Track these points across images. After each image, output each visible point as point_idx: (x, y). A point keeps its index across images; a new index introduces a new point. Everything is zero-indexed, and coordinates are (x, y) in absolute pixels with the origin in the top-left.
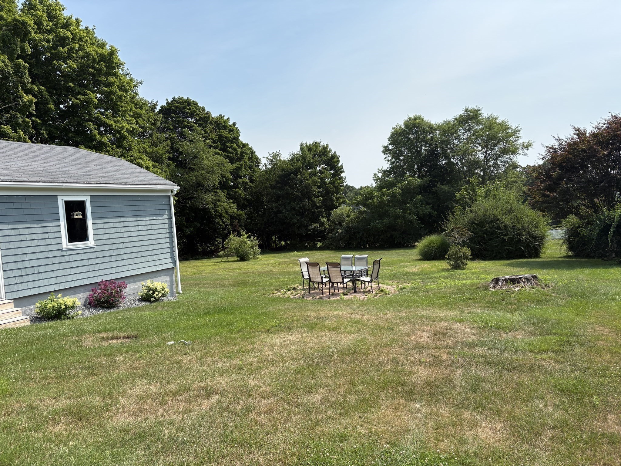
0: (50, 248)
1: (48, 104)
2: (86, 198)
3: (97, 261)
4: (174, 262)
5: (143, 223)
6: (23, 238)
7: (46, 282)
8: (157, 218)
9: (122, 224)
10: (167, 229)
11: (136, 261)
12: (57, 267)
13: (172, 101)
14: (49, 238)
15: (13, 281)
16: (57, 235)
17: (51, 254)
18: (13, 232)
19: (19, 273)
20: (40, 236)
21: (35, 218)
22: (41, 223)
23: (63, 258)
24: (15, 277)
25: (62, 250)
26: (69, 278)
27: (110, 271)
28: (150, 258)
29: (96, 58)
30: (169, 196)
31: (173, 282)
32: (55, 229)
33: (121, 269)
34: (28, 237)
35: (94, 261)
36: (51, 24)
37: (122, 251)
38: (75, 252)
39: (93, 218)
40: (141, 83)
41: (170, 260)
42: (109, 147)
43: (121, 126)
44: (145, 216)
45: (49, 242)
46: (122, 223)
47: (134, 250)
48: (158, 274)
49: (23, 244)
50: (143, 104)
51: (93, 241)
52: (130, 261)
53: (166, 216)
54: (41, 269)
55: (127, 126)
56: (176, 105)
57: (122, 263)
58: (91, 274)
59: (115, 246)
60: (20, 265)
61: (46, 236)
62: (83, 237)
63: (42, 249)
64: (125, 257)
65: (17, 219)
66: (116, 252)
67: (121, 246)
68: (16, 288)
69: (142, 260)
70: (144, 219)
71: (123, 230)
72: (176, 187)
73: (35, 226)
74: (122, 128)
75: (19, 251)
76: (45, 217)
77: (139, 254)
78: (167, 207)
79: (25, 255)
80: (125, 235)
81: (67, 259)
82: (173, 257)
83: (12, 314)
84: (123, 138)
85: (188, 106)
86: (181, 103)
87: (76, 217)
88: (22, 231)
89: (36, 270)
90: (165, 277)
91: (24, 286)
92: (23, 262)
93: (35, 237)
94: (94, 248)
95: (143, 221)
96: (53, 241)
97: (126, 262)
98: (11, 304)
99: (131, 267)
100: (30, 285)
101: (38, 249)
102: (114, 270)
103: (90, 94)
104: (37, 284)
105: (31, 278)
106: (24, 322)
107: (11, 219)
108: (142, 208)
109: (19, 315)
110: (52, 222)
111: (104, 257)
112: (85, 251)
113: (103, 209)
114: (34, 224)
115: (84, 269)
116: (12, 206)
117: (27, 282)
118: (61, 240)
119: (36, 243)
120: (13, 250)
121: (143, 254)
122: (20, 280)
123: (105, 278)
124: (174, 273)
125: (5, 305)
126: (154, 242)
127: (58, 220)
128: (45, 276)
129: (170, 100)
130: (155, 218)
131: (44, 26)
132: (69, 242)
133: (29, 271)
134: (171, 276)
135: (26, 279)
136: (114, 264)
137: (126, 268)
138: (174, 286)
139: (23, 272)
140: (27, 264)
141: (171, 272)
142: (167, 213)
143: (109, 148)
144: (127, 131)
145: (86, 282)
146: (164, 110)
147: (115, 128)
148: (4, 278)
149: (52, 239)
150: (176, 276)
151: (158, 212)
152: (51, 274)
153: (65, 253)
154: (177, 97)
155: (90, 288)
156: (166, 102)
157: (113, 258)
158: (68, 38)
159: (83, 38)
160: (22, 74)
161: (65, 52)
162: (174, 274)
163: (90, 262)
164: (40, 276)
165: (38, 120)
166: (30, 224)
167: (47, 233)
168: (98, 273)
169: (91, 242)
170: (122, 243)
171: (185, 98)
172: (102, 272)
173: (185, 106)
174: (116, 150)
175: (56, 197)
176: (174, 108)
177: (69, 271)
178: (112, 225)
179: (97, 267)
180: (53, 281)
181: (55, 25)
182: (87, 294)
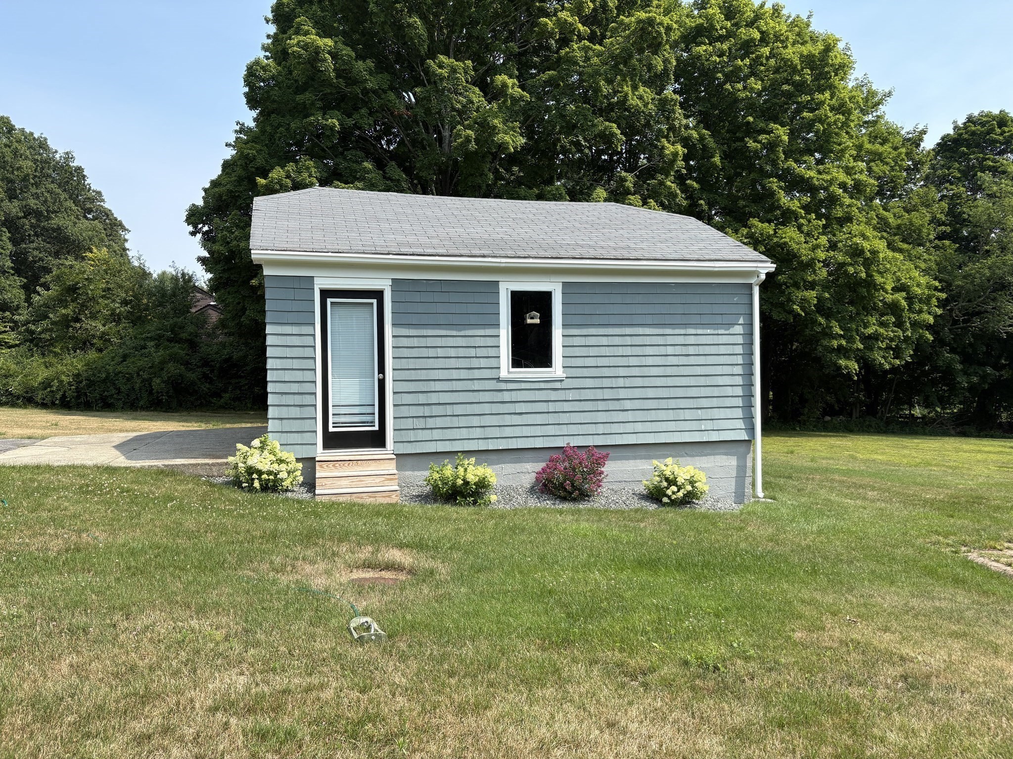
0: (477, 374)
1: (713, 157)
2: (554, 287)
3: (567, 407)
4: (751, 429)
5: (680, 340)
6: (431, 352)
7: (464, 433)
8: (716, 332)
9: (628, 341)
10: (740, 357)
11: (653, 415)
12: (487, 408)
13: (965, 124)
14: (476, 357)
15: (409, 424)
16: (492, 352)
17: (477, 385)
18: (415, 342)
19: (420, 411)
20: (462, 352)
21: (456, 320)
22: (465, 329)
23: (499, 394)
24: (413, 417)
25: (498, 379)
26: (508, 432)
27: (591, 429)
28: (688, 414)
29: (796, 65)
30: (750, 286)
31: (745, 472)
32: (490, 342)
33: (615, 428)
34: (440, 352)
35: (559, 407)
36: (729, 24)
37: (622, 394)
38: (523, 386)
39: (565, 326)
40: (889, 94)
41: (740, 424)
42: (802, 217)
43: (829, 178)
44: (686, 325)
45: (475, 363)
46: (628, 338)
47: (651, 393)
48: (708, 450)
49: (431, 363)
50: (889, 134)
51: (562, 369)
52: (640, 416)
53: (739, 329)
54: (458, 410)
55: (842, 177)
56: (973, 128)
57: (621, 417)
58: (551, 430)
59: (606, 383)
60: (422, 399)
61: (472, 352)
62: (544, 359)
63: (463, 374)
64: (628, 405)
65: (425, 319)
66: (608, 394)
67: (621, 382)
68: (411, 435)
69: (671, 415)
70: (682, 332)
71: (628, 351)
72: (769, 265)
73: (454, 333)
74: (831, 182)
75: (423, 375)
76: (473, 319)
77: (663, 404)
78: (743, 309)
79: (432, 383)
80: (633, 361)
81: (507, 396)
82: (749, 419)
83: (382, 479)
84: (833, 200)
85: (1000, 127)
86: (983, 124)
87: (529, 321)
88: (430, 342)
89: (449, 410)
90: (725, 457)
91: (426, 435)
92: (429, 394)
93: (452, 352)
94: (561, 381)
95: (676, 336)
96: (483, 363)
97: (629, 416)
98: (391, 461)
99: (639, 427)
100: (437, 434)
101: (455, 374)
102: (601, 429)
103: (778, 129)
104: (449, 434)
105: (439, 422)
106: (389, 496)
107: (414, 319)
108: (680, 309)
109: (392, 483)
110: (485, 329)
111: (580, 400)
112: (542, 385)
113: (587, 310)
114: (453, 330)
115: (539, 419)
116: (417, 297)
117: (432, 429)
118: (499, 363)
119: (453, 363)
120: (412, 371)
121: (672, 404)
122: (420, 423)
123: (575, 442)
124: (749, 453)
125: (382, 461)
126: (702, 381)
127: (498, 325)
128: (463, 422)
129: (961, 121)
130: (709, 331)
131: (717, 30)
132: (513, 367)
133: (436, 410)
134: (742, 459)
135: (431, 423)
136: (601, 417)
137: (629, 428)
138: (748, 480)
139: (427, 411)
140: (434, 398)
141: (742, 449)
142: (741, 321)
143: (802, 221)
144: (843, 185)
145: (539, 443)
146: (946, 142)
147: (817, 183)
148: (394, 418)
149: (481, 359)
150: (754, 459)
151: (718, 319)
152: (475, 421)
153: (503, 386)
154: (976, 114)
155: (548, 455)
156: (952, 126)
157: (601, 406)
158: (753, 40)
159: (782, 35)
160: (670, 113)
161: (746, 65)
162: (751, 455)
163: (552, 407)
164: (455, 422)
165: (695, 183)
166: (446, 329)
167: (475, 347)
168: (564, 430)
169: (557, 369)
170: (624, 377)
171: (996, 112)
172: (573, 429)
173: (993, 129)
174: (815, 222)
175: (497, 283)
176: (966, 136)
177: (508, 420)
178: (604, 341)
179: (564, 418)
180: (478, 433)
181: (735, 25)
182: (539, 466)
